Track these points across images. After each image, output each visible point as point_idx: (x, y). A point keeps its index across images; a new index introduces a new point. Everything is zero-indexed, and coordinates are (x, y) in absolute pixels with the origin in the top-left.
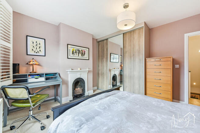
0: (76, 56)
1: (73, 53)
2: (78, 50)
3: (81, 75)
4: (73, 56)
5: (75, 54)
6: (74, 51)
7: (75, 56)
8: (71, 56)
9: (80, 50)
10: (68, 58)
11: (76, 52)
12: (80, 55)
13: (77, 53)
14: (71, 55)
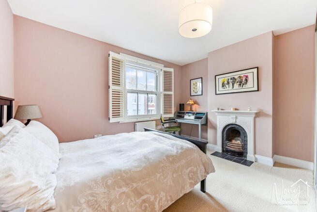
0: (229, 89)
1: (223, 85)
2: (231, 79)
3: (237, 120)
4: (224, 89)
5: (227, 86)
6: (226, 82)
7: (227, 89)
8: (221, 90)
9: (236, 77)
10: (216, 94)
11: (228, 83)
12: (236, 86)
13: (231, 84)
14: (221, 88)
